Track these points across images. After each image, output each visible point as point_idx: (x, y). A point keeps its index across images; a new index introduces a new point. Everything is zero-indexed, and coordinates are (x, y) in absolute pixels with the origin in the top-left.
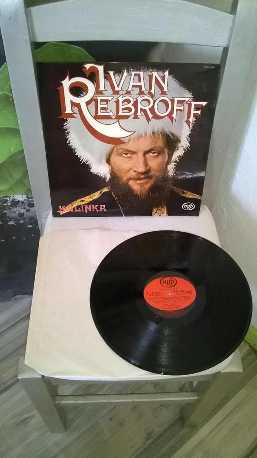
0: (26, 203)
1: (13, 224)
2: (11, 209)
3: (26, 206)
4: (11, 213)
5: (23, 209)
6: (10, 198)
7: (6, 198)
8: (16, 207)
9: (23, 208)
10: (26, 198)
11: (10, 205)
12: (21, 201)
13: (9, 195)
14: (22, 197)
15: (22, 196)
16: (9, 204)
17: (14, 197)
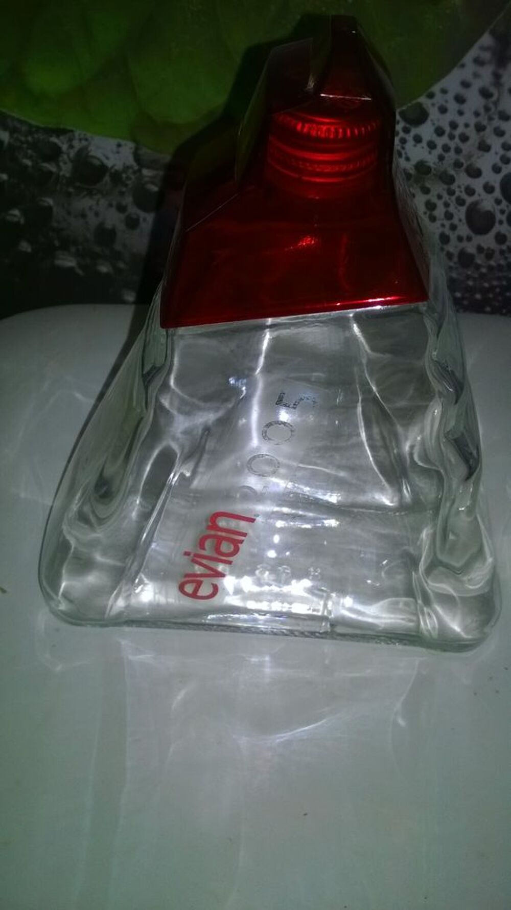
0: (129, 182)
1: (71, 269)
2: (69, 195)
3: (128, 200)
4: (69, 213)
5: (113, 210)
6: (71, 140)
7: (58, 136)
8: (90, 194)
9: (114, 203)
10: (131, 161)
11: (68, 175)
12: (112, 167)
13: (69, 128)
14: (115, 148)
15: (119, 145)
16: (66, 169)
17: (86, 140)
